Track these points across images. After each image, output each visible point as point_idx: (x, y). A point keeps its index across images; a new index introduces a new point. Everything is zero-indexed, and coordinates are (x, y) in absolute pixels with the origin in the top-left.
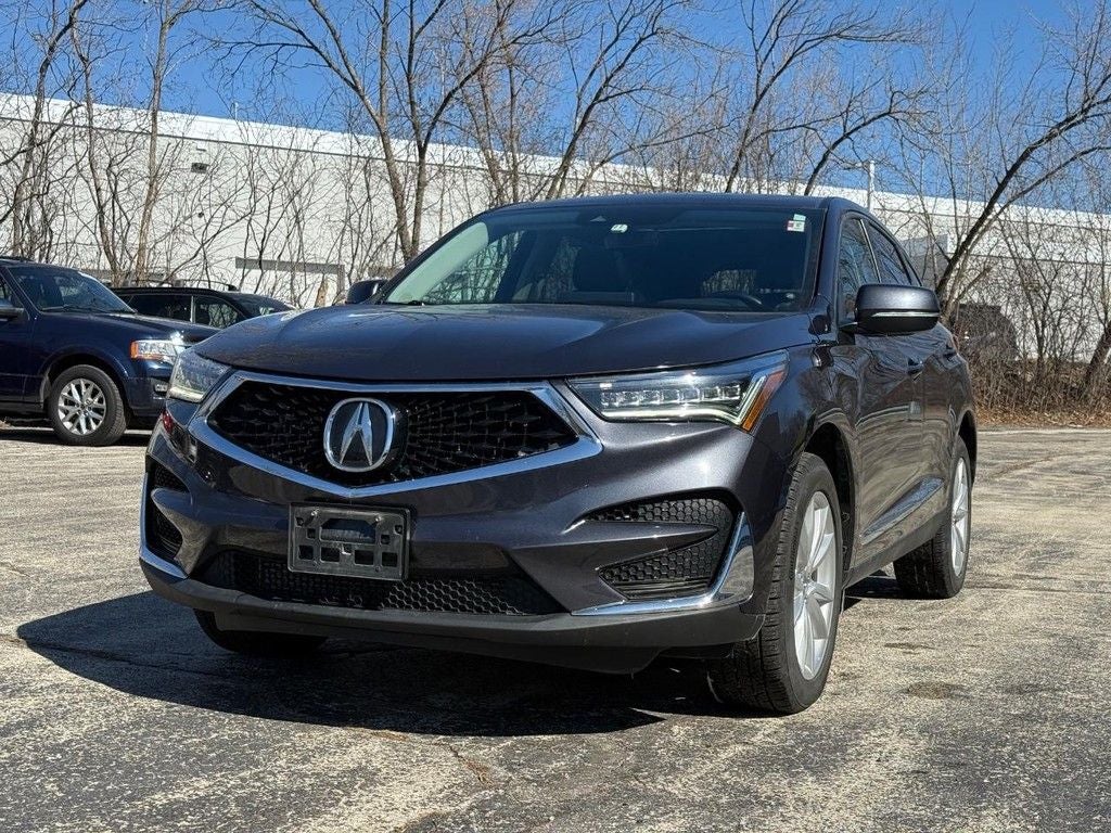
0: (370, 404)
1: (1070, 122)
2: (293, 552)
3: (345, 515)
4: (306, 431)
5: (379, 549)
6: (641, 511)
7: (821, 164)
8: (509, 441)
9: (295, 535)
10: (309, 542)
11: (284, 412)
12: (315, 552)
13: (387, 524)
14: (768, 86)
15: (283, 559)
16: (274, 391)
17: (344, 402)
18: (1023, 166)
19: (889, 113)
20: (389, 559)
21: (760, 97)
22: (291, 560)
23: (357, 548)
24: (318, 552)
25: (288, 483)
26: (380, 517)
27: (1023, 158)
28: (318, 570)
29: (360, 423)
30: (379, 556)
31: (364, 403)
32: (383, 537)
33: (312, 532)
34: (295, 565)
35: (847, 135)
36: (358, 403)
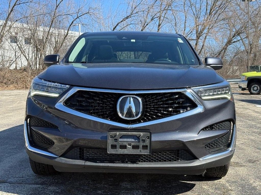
0: (132, 97)
1: (127, 18)
2: (109, 147)
3: (128, 134)
4: (107, 106)
5: (141, 144)
6: (214, 127)
7: (71, 24)
8: (177, 108)
9: (110, 142)
10: (115, 143)
11: (97, 100)
12: (117, 146)
13: (144, 136)
14: (59, 4)
15: (106, 149)
16: (92, 94)
17: (124, 97)
18: (117, 27)
19: (88, 13)
20: (145, 147)
21: (57, 7)
22: (108, 150)
23: (133, 144)
24: (118, 146)
25: (102, 124)
26: (142, 134)
27: (117, 25)
28: (118, 152)
29: (130, 103)
30: (141, 146)
31: (130, 97)
32: (142, 140)
33: (116, 140)
34: (110, 151)
35: (78, 17)
36: (128, 97)
